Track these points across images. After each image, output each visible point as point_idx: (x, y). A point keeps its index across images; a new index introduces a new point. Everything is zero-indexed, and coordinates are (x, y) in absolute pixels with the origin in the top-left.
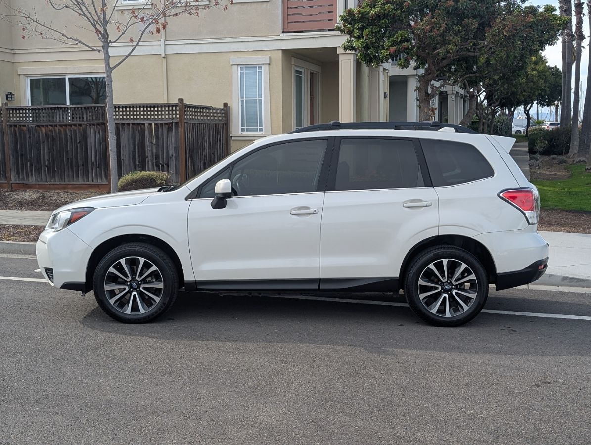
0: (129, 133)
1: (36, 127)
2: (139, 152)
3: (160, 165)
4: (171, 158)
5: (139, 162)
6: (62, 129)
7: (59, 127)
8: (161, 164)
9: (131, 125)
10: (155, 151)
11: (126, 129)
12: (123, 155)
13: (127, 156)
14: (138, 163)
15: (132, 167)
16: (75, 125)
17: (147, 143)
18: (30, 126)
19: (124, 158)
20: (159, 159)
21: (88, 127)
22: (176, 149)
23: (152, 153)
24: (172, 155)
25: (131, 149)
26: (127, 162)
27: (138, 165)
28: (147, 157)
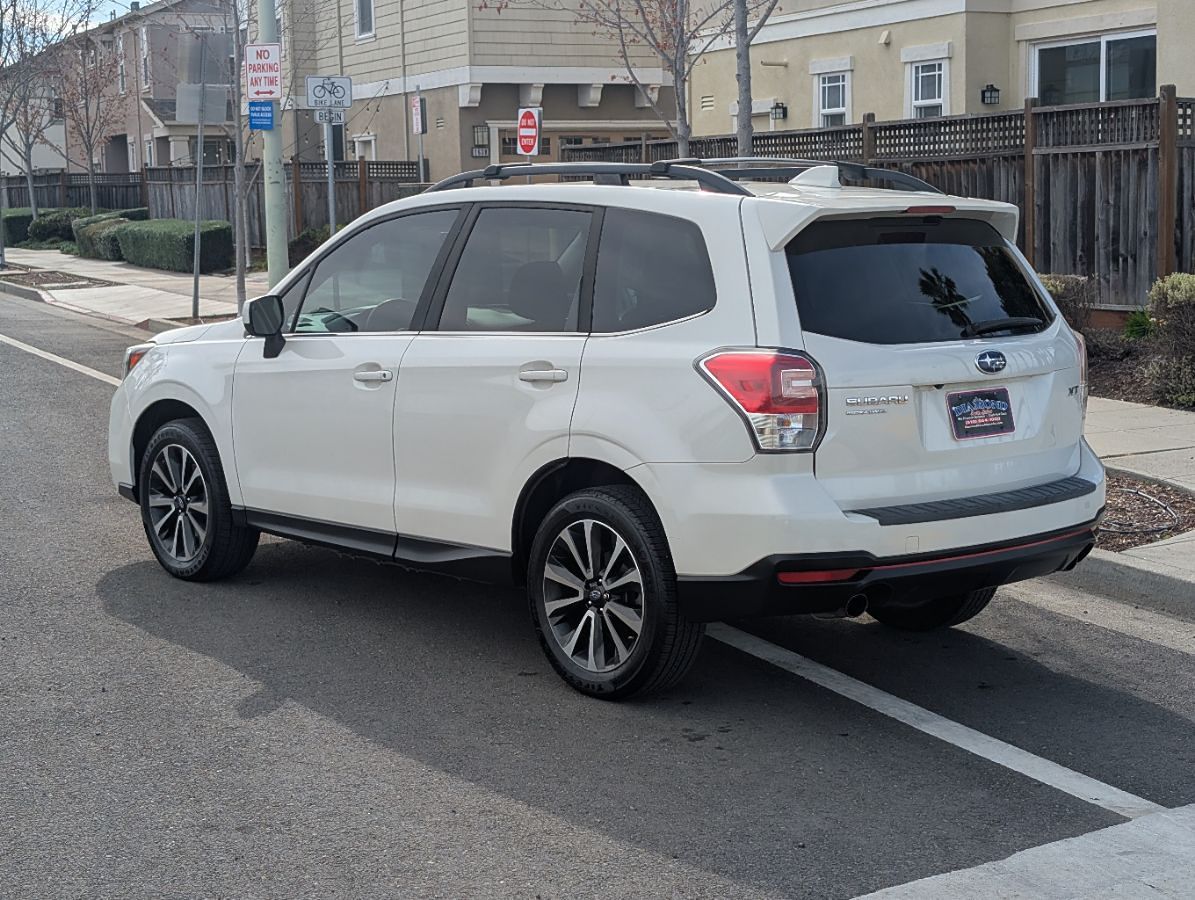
0: (1065, 178)
1: (914, 168)
2: (1083, 223)
3: (1121, 259)
4: (1141, 240)
5: (1082, 250)
6: (953, 171)
7: (949, 167)
8: (1122, 255)
9: (1070, 157)
10: (1111, 223)
11: (1061, 168)
12: (1054, 232)
13: (1061, 238)
14: (1079, 253)
15: (1070, 263)
16: (974, 161)
17: (1098, 204)
18: (904, 165)
19: (1057, 241)
20: (1119, 243)
21: (995, 164)
22: (1152, 216)
23: (1108, 228)
24: (1145, 234)
25: (1069, 218)
26: (1060, 249)
27: (1081, 256)
28: (1098, 239)
